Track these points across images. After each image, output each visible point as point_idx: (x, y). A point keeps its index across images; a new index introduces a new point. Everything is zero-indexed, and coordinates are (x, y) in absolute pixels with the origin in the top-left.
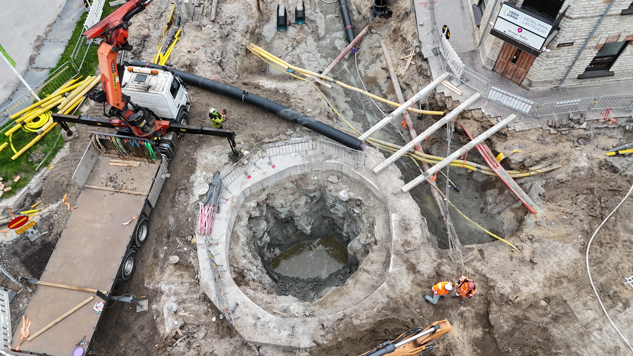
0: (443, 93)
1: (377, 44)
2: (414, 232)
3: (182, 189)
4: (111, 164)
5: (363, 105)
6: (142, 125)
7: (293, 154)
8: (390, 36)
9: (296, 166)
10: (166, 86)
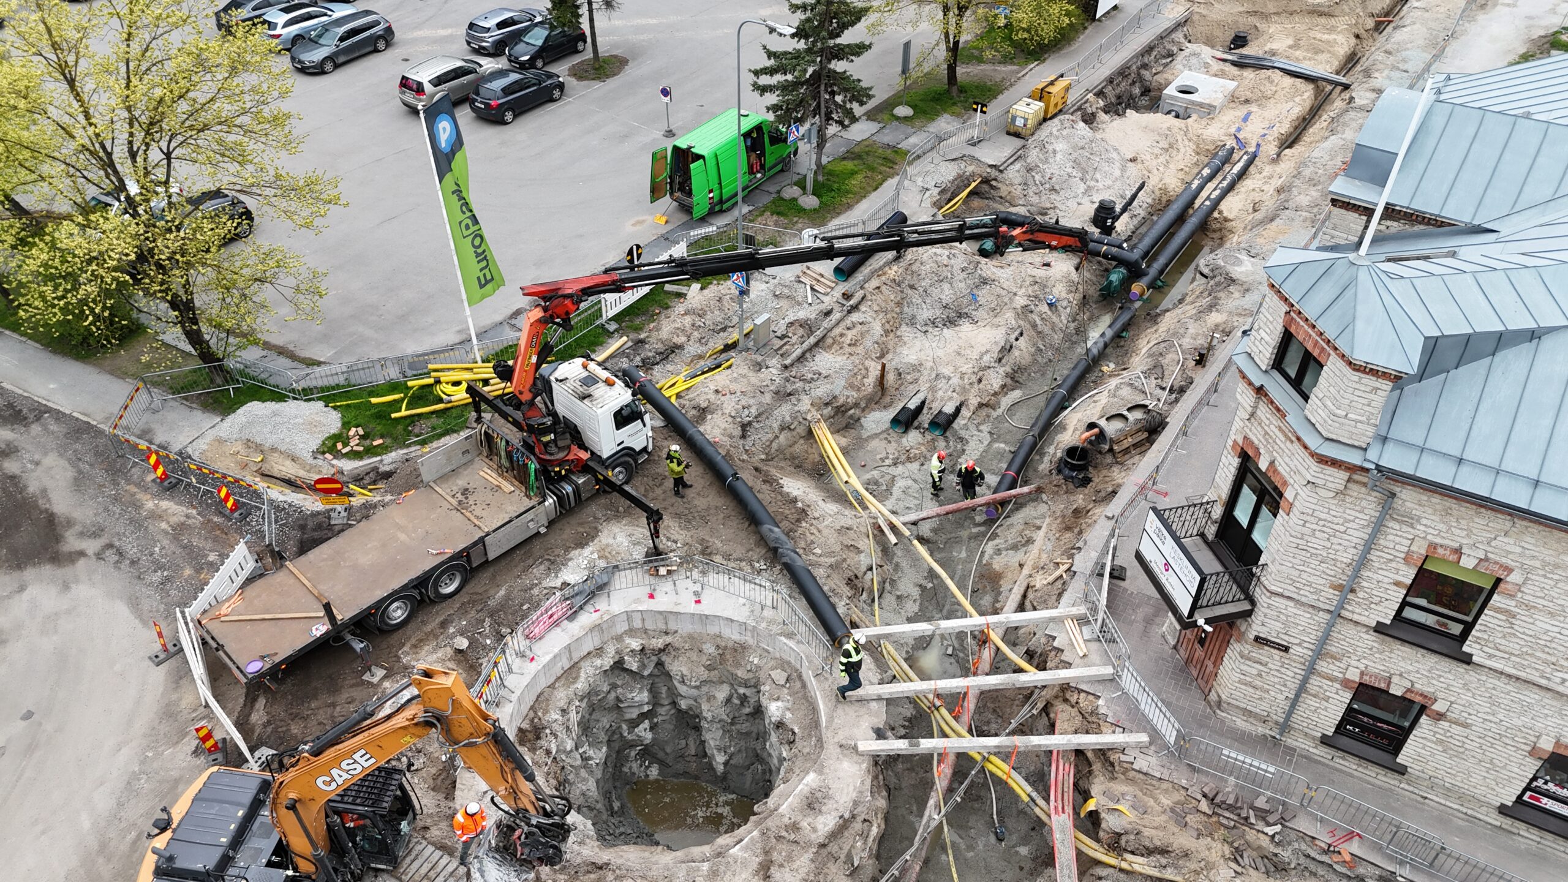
0: (1054, 638)
1: (1038, 522)
2: (821, 819)
3: (549, 560)
4: (482, 473)
5: (947, 607)
6: (546, 439)
7: (742, 601)
8: (1064, 516)
9: (732, 621)
10: (610, 405)
